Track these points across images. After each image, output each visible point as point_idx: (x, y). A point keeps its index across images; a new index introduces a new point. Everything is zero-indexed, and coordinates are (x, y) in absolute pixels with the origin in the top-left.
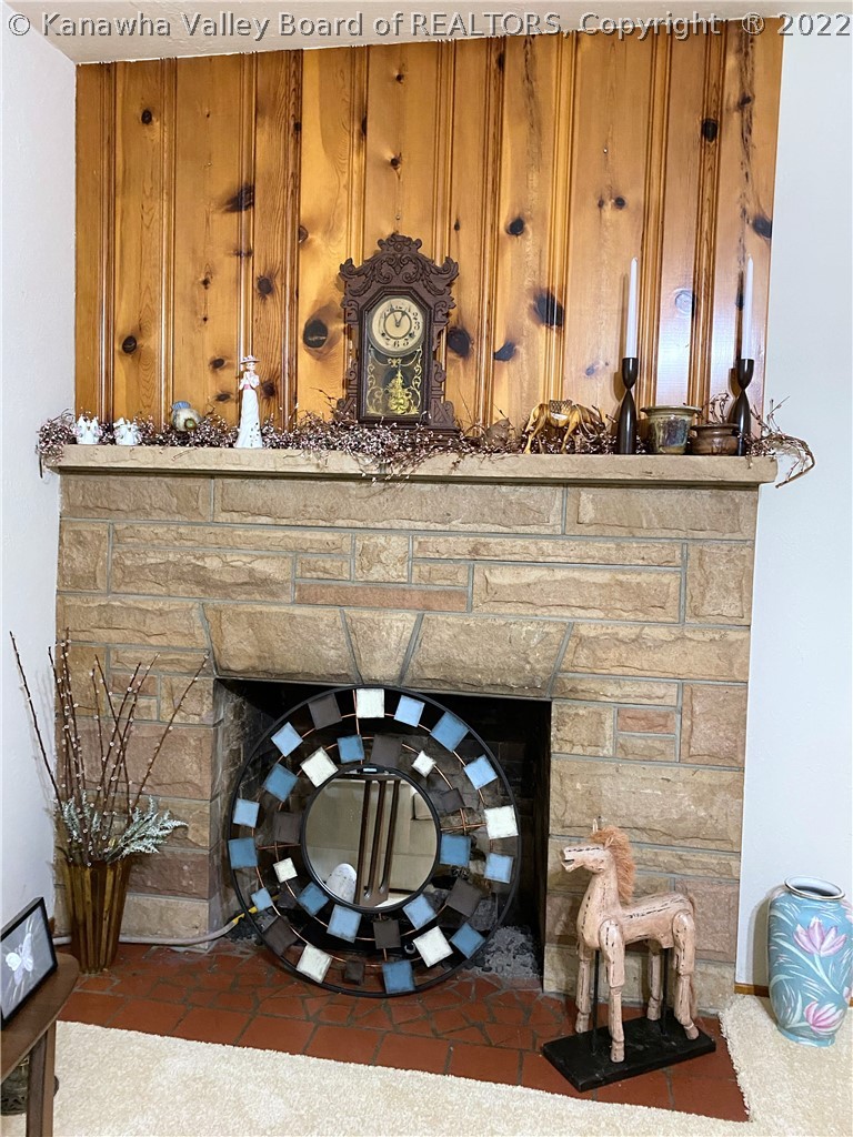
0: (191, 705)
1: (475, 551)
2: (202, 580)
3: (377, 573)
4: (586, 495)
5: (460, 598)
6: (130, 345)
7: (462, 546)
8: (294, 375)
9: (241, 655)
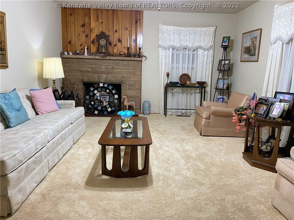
0: (80, 86)
1: (113, 68)
2: (81, 71)
3: (102, 70)
4: (124, 61)
5: (111, 73)
6: (70, 42)
7: (111, 67)
8: (90, 47)
9: (86, 80)
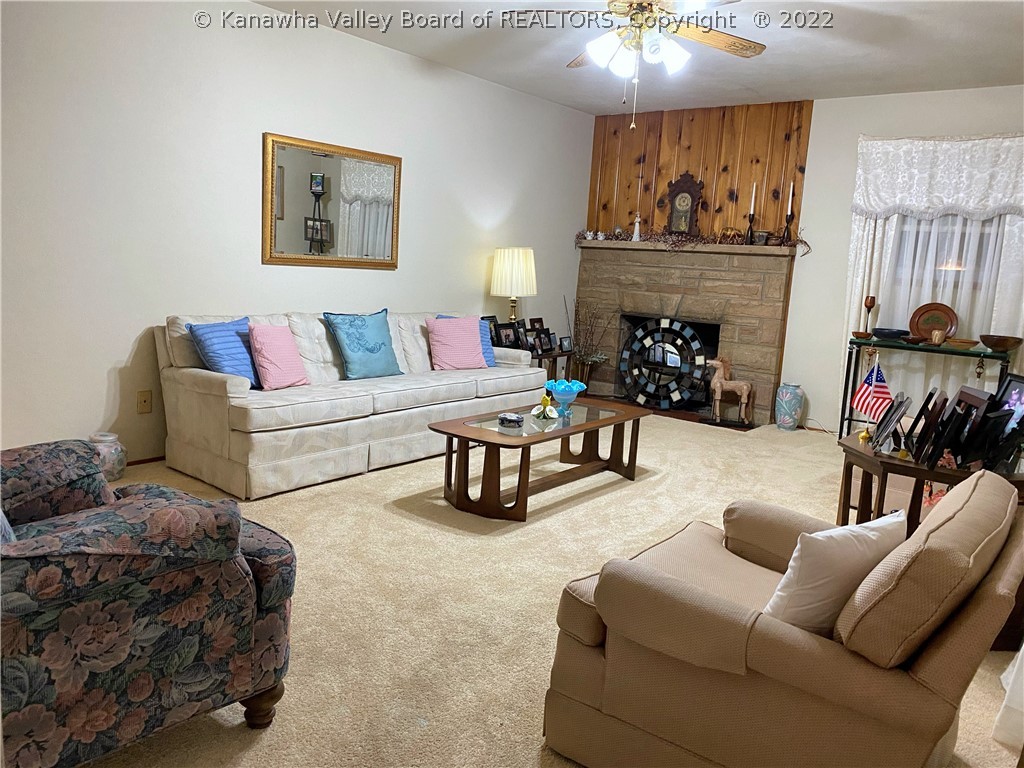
0: (613, 322)
1: (701, 275)
2: (619, 283)
3: (671, 282)
4: (736, 257)
5: (696, 291)
6: (605, 207)
7: (697, 273)
8: (653, 216)
9: (629, 307)
